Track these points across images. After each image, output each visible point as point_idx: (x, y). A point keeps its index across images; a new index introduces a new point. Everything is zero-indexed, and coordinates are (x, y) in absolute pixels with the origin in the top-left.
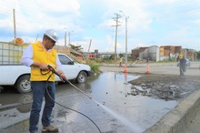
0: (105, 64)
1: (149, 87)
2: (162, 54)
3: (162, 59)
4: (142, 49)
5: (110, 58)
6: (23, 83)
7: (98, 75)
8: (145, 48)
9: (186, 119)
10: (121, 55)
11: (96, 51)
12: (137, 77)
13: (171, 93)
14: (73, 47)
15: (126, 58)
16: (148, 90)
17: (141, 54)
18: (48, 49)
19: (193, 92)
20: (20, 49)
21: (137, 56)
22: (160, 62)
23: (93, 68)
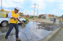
0: (31, 19)
1: (43, 26)
2: (48, 17)
3: (48, 18)
4: (42, 15)
5: (32, 17)
6: (3, 23)
7: (28, 22)
8: (43, 15)
9: (54, 36)
10: (36, 16)
11: (28, 15)
12: (40, 23)
13: (50, 29)
14: (21, 13)
15: (37, 17)
16: (43, 28)
17: (42, 16)
18: (16, 13)
19: (57, 28)
20: (3, 13)
21: (41, 17)
22: (47, 19)
23: (26, 20)
